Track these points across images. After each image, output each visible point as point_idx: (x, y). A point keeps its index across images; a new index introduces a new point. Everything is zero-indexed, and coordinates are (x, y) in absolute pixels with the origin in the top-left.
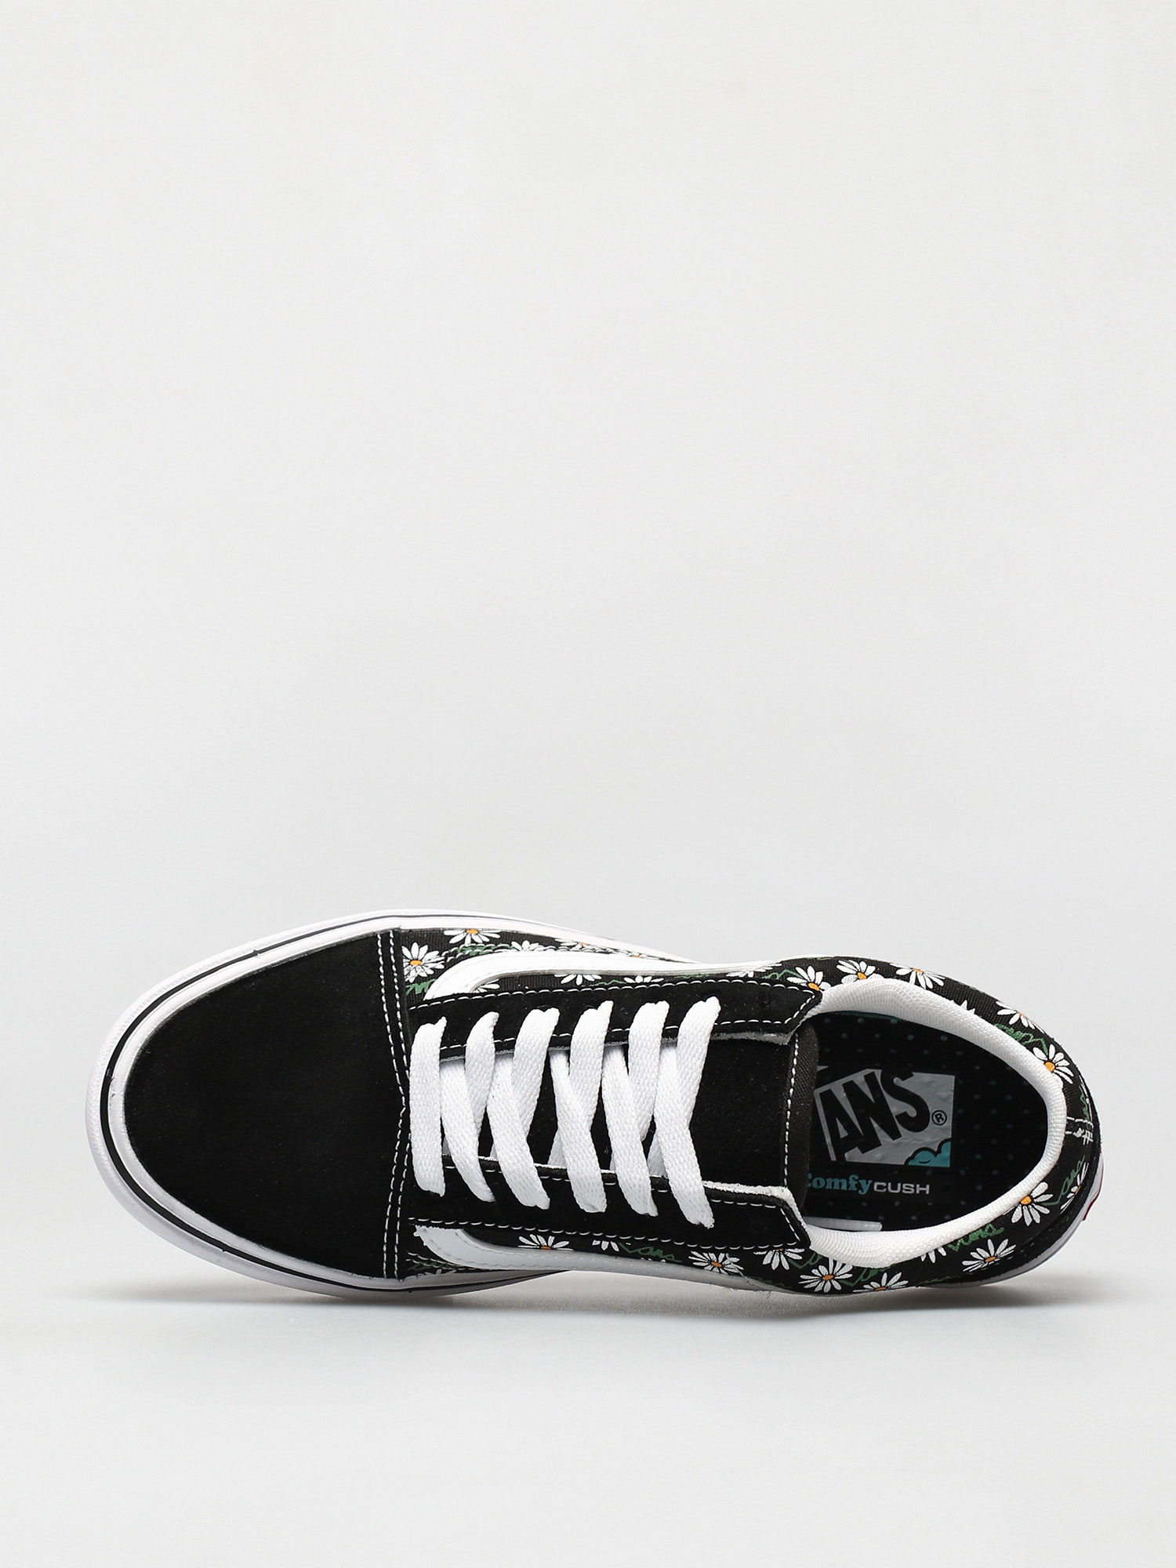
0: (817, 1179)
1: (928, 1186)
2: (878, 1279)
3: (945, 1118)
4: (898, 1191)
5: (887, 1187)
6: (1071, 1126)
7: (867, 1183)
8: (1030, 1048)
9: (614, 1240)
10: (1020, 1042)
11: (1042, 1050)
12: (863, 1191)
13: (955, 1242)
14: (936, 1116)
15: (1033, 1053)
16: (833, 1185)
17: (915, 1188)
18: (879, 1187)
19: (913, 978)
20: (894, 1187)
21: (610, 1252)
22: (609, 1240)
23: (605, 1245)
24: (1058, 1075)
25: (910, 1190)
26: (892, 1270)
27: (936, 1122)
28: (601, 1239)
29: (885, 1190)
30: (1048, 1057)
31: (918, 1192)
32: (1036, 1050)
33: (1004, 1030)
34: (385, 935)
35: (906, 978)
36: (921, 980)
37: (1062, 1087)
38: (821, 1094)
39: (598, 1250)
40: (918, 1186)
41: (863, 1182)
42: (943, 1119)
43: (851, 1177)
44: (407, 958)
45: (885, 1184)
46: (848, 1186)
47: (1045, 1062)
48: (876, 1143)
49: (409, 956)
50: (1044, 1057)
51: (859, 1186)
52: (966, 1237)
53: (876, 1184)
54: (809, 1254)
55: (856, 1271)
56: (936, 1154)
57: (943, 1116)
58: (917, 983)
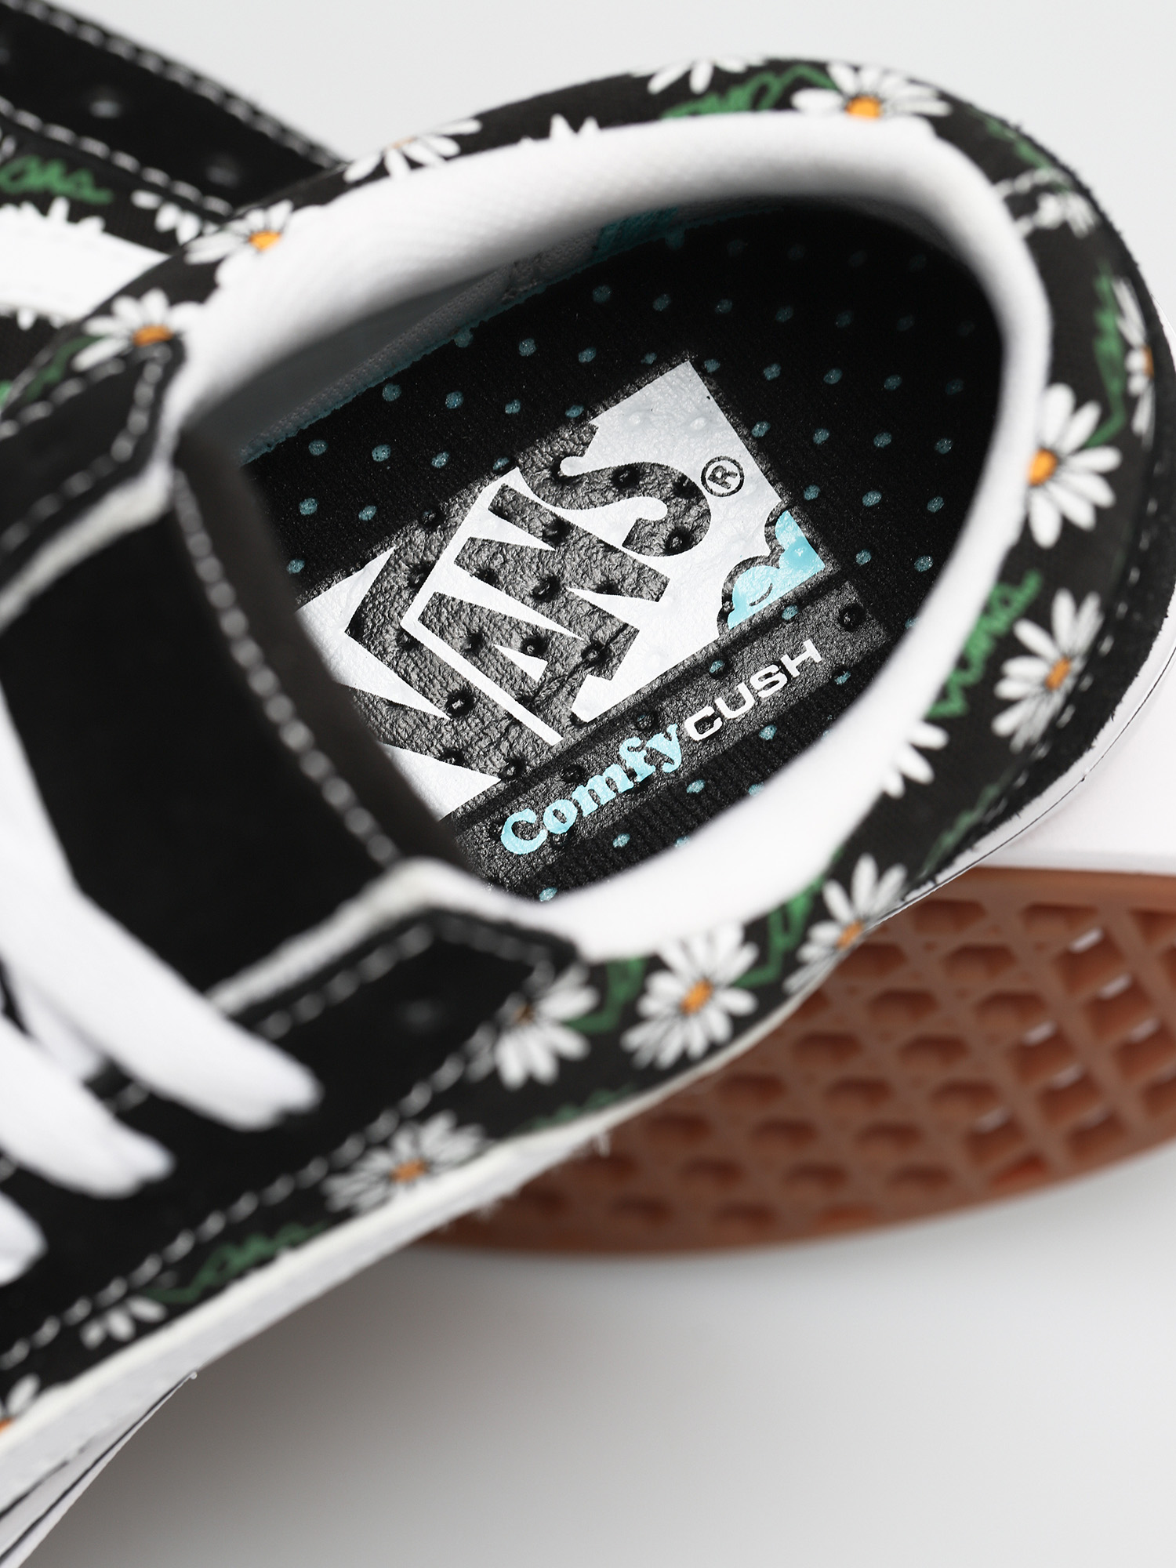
0: (549, 811)
1: (808, 644)
2: (819, 911)
3: (735, 469)
4: (750, 702)
5: (718, 714)
6: (1021, 206)
7: (668, 736)
8: (784, 104)
9: (132, 1292)
10: (754, 110)
11: (818, 91)
12: (671, 761)
13: (944, 694)
14: (713, 478)
15: (800, 111)
16: (596, 799)
17: (783, 669)
18: (701, 725)
19: (396, 164)
20: (735, 702)
21: (143, 1329)
22: (120, 1303)
23: (120, 1325)
25: (774, 683)
26: (841, 871)
27: (725, 491)
28: (98, 1313)
29: (718, 724)
30: (842, 94)
31: (795, 673)
32: (800, 101)
33: (696, 115)
35: (380, 172)
36: (417, 153)
38: (422, 620)
39: (111, 1346)
40: (785, 659)
41: (657, 742)
42: (734, 475)
43: (623, 750)
45: (708, 711)
46: (631, 774)
47: (847, 109)
48: (626, 633)
50: (832, 102)
51: (653, 757)
52: (962, 663)
53: (689, 725)
54: (599, 975)
55: (756, 931)
56: (772, 560)
57: (730, 467)
58: (414, 165)
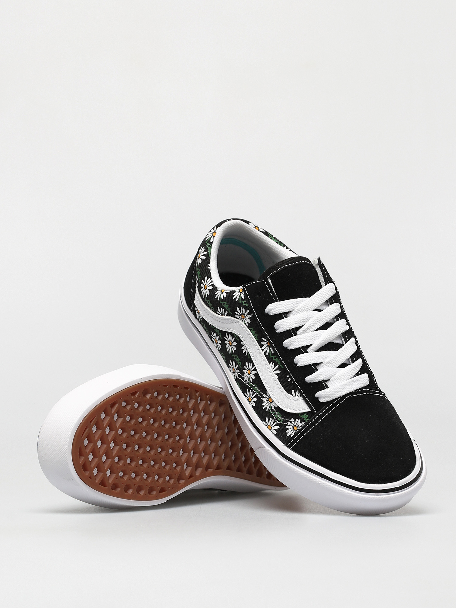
10: (211, 247)
11: (210, 239)
15: (213, 242)
24: (216, 231)
30: (211, 237)
32: (211, 241)
33: (210, 254)
34: (289, 447)
37: (219, 227)
44: (295, 432)
47: (214, 236)
49: (294, 432)
50: (212, 238)
